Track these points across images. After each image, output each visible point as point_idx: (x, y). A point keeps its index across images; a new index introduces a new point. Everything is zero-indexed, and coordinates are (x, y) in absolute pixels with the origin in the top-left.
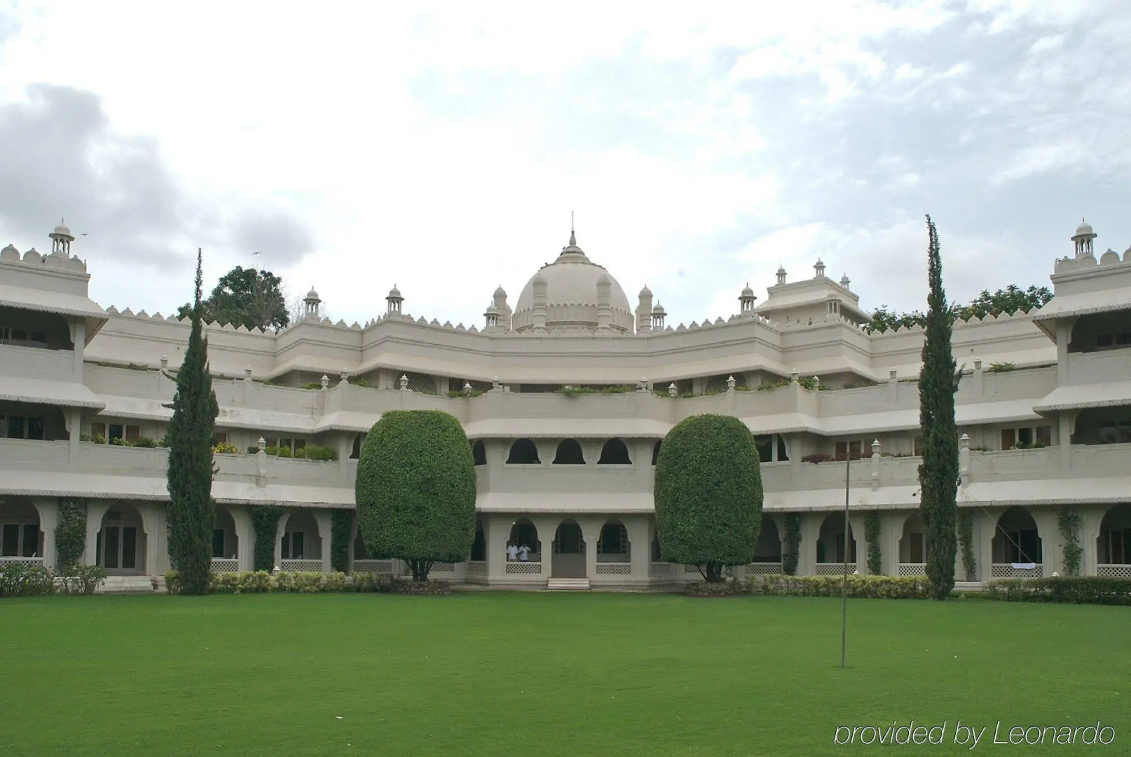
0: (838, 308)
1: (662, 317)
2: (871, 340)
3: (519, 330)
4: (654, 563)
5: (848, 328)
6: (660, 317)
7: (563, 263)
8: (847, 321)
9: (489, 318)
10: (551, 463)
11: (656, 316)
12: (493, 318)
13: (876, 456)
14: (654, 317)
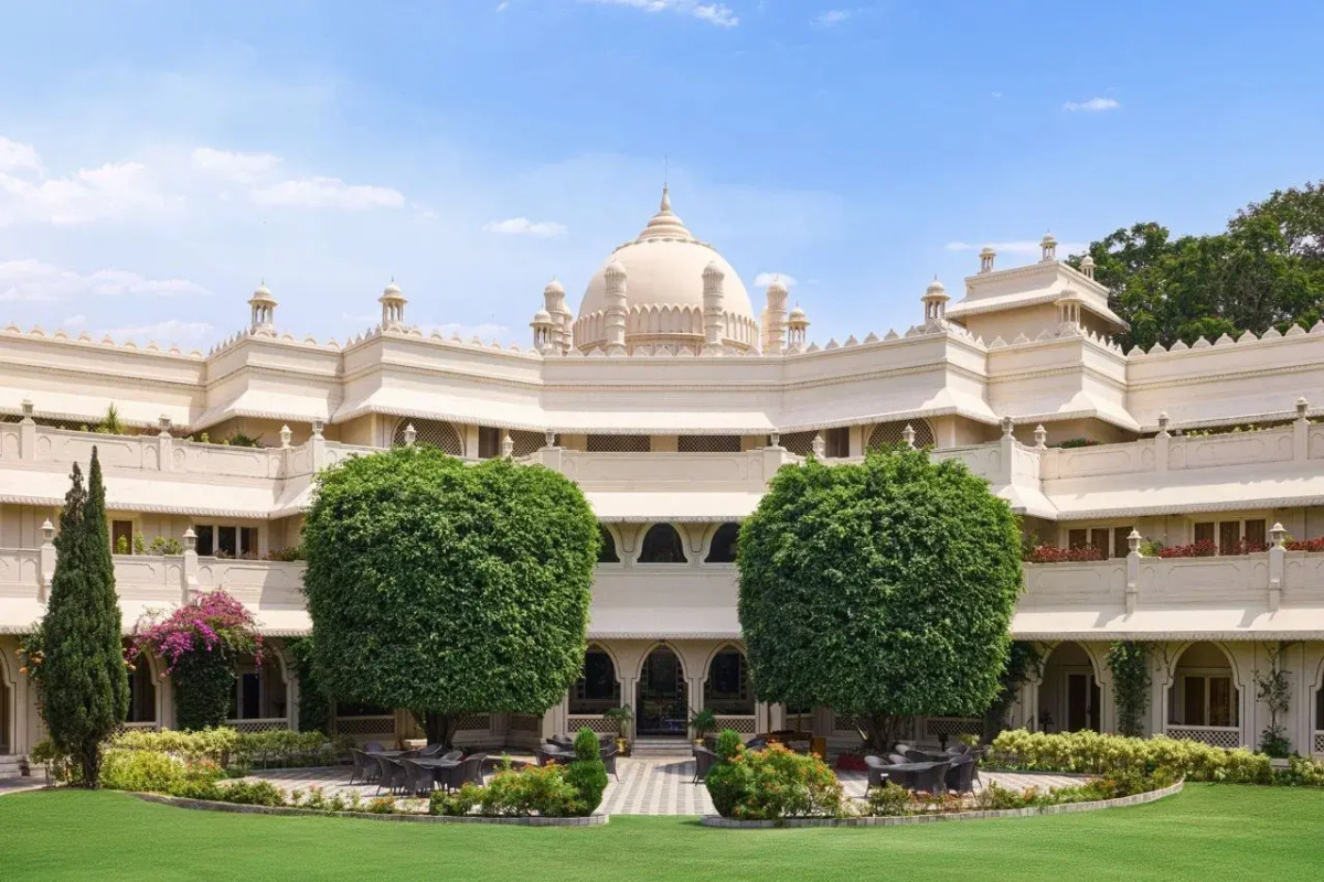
0: (1077, 313)
1: (803, 329)
2: (1127, 364)
3: (586, 349)
4: (790, 716)
5: (1091, 347)
6: (800, 327)
7: (651, 241)
8: (1090, 334)
9: (539, 330)
10: (636, 560)
11: (794, 327)
12: (545, 331)
13: (1137, 553)
14: (791, 328)
